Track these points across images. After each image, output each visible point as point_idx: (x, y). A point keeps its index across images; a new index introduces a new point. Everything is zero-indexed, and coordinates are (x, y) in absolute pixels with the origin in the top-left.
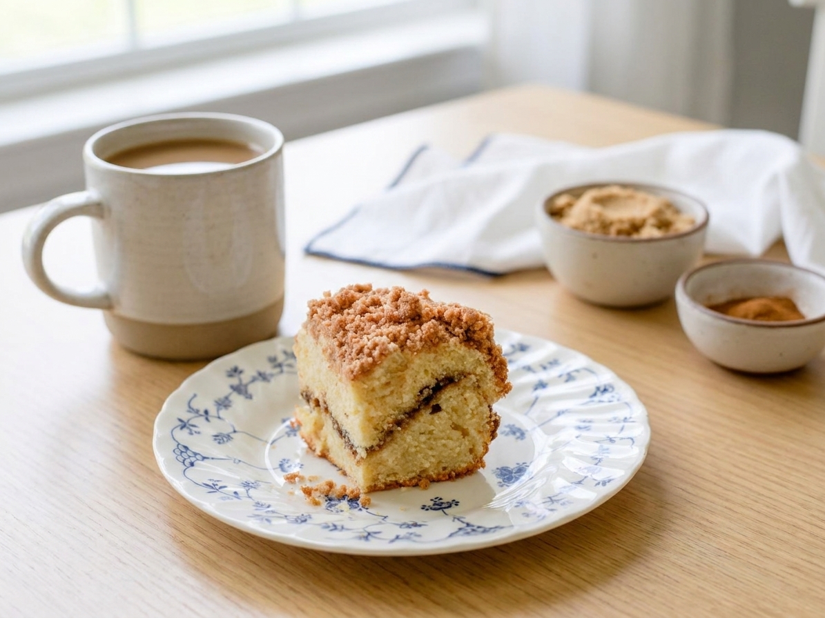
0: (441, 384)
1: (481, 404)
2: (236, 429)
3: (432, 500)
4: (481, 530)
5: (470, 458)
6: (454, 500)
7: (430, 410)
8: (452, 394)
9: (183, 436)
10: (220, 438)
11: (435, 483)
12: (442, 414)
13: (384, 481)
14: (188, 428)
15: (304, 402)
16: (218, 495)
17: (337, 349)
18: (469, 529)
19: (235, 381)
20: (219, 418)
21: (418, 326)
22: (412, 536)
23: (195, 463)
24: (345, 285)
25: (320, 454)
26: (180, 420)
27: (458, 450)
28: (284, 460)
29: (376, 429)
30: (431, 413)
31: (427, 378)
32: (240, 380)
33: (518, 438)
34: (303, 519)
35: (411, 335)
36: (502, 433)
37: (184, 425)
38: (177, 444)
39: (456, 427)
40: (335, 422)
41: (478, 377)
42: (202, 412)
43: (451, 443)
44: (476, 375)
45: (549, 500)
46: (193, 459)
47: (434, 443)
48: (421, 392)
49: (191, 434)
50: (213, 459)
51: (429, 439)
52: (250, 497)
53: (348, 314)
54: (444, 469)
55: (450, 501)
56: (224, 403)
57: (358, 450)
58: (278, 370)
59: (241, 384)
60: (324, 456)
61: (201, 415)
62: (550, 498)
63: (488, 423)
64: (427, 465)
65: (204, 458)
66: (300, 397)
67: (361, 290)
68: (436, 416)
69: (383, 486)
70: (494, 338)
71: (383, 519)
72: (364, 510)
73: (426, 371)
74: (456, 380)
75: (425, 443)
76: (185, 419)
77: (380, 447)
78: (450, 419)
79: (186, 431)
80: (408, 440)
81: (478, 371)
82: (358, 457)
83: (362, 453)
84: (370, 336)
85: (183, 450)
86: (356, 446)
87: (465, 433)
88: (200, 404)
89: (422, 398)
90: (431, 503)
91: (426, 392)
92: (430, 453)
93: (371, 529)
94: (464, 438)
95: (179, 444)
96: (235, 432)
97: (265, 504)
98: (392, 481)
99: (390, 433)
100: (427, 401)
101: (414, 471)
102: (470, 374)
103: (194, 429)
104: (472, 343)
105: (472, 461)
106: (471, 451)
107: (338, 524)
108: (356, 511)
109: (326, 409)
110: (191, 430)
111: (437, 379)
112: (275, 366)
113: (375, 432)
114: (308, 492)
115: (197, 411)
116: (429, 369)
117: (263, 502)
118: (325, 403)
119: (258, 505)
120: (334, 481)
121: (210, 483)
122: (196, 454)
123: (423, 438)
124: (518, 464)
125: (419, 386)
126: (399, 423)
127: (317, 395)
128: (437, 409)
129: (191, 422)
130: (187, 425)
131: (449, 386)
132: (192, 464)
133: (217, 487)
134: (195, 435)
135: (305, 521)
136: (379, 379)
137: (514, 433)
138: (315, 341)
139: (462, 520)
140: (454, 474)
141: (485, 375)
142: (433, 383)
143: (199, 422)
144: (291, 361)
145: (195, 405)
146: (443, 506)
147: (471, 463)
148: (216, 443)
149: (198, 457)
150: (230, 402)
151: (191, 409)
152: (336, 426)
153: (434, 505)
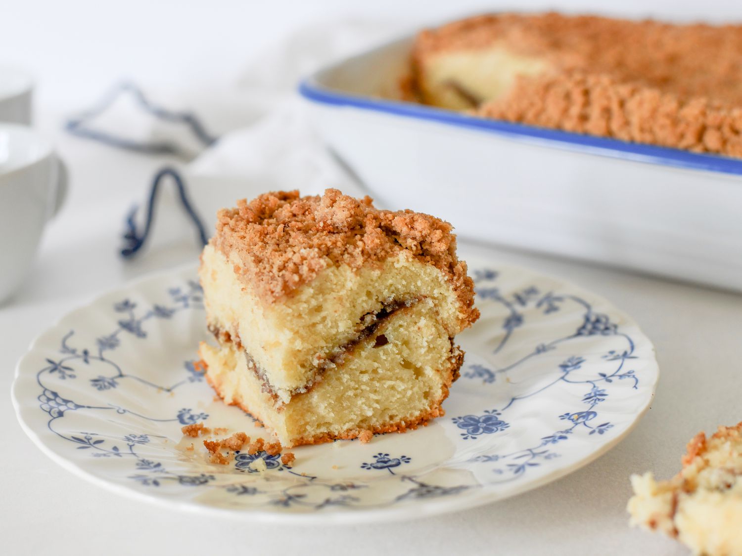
0: (389, 310)
1: (440, 336)
2: (124, 372)
3: (375, 457)
4: (439, 491)
5: (425, 404)
6: (403, 457)
7: (373, 343)
8: (401, 322)
9: (53, 381)
10: (101, 383)
11: (381, 436)
12: (389, 347)
13: (313, 433)
14: (60, 372)
15: (213, 338)
16: (92, 450)
17: (253, 265)
18: (424, 490)
19: (125, 316)
20: (102, 359)
21: (358, 237)
22: (348, 501)
23: (65, 414)
24: (265, 191)
25: (231, 401)
26: (50, 362)
27: (409, 393)
28: (184, 410)
29: (303, 366)
30: (374, 347)
31: (370, 302)
32: (132, 315)
33: (485, 381)
34: (202, 480)
35: (350, 248)
36: (467, 375)
37: (54, 367)
38: (43, 390)
39: (407, 365)
40: (250, 359)
41: (437, 302)
42: (80, 352)
43: (401, 386)
44: (434, 298)
45: (528, 452)
46: (62, 408)
47: (377, 385)
48: (362, 319)
49: (63, 377)
50: (89, 407)
51: (372, 380)
52: (134, 454)
53: (269, 224)
54: (391, 418)
55: (399, 457)
56: (109, 343)
57: (280, 393)
58: (181, 304)
59: (132, 320)
60: (235, 404)
61: (78, 356)
62: (530, 450)
63: (449, 359)
64: (369, 413)
65: (78, 406)
66: (208, 333)
67: (285, 197)
68: (381, 351)
69: (311, 439)
70: (456, 252)
71: (310, 480)
72: (286, 471)
73: (369, 294)
74: (408, 305)
75: (366, 384)
76: (57, 361)
77: (309, 389)
78: (400, 353)
79: (56, 374)
80: (345, 380)
81: (436, 293)
82: (279, 403)
83: (285, 398)
84: (296, 249)
85: (52, 397)
86: (276, 388)
87: (418, 372)
88: (78, 343)
89: (363, 327)
90: (374, 461)
91: (368, 319)
92: (373, 396)
93: (292, 492)
94: (417, 378)
95: (46, 389)
96: (121, 376)
97: (152, 463)
98: (323, 433)
99: (322, 370)
100: (369, 331)
101: (351, 420)
102: (425, 297)
103: (68, 372)
104: (428, 258)
105: (429, 409)
106: (426, 395)
107: (249, 485)
108: (275, 472)
109: (239, 345)
110: (63, 373)
111: (382, 303)
112: (178, 300)
113: (303, 371)
114: (212, 447)
115: (73, 351)
116: (373, 291)
117: (150, 459)
118: (238, 336)
119: (145, 464)
120: (248, 434)
121: (82, 436)
122: (66, 401)
123: (365, 378)
124: (487, 411)
125: (359, 312)
126: (332, 358)
127: (227, 327)
128: (382, 341)
129: (65, 364)
130: (59, 367)
131: (399, 312)
132: (61, 414)
133: (92, 442)
134: (68, 379)
135: (206, 481)
136: (307, 302)
137: (481, 375)
138: (225, 258)
139: (414, 479)
140: (403, 424)
141: (445, 298)
142: (378, 308)
143: (76, 364)
144: (198, 294)
145: (71, 343)
146: (390, 463)
147: (426, 410)
148: (95, 389)
149: (70, 405)
150: (117, 341)
151: (65, 349)
152: (251, 365)
153: (378, 462)
